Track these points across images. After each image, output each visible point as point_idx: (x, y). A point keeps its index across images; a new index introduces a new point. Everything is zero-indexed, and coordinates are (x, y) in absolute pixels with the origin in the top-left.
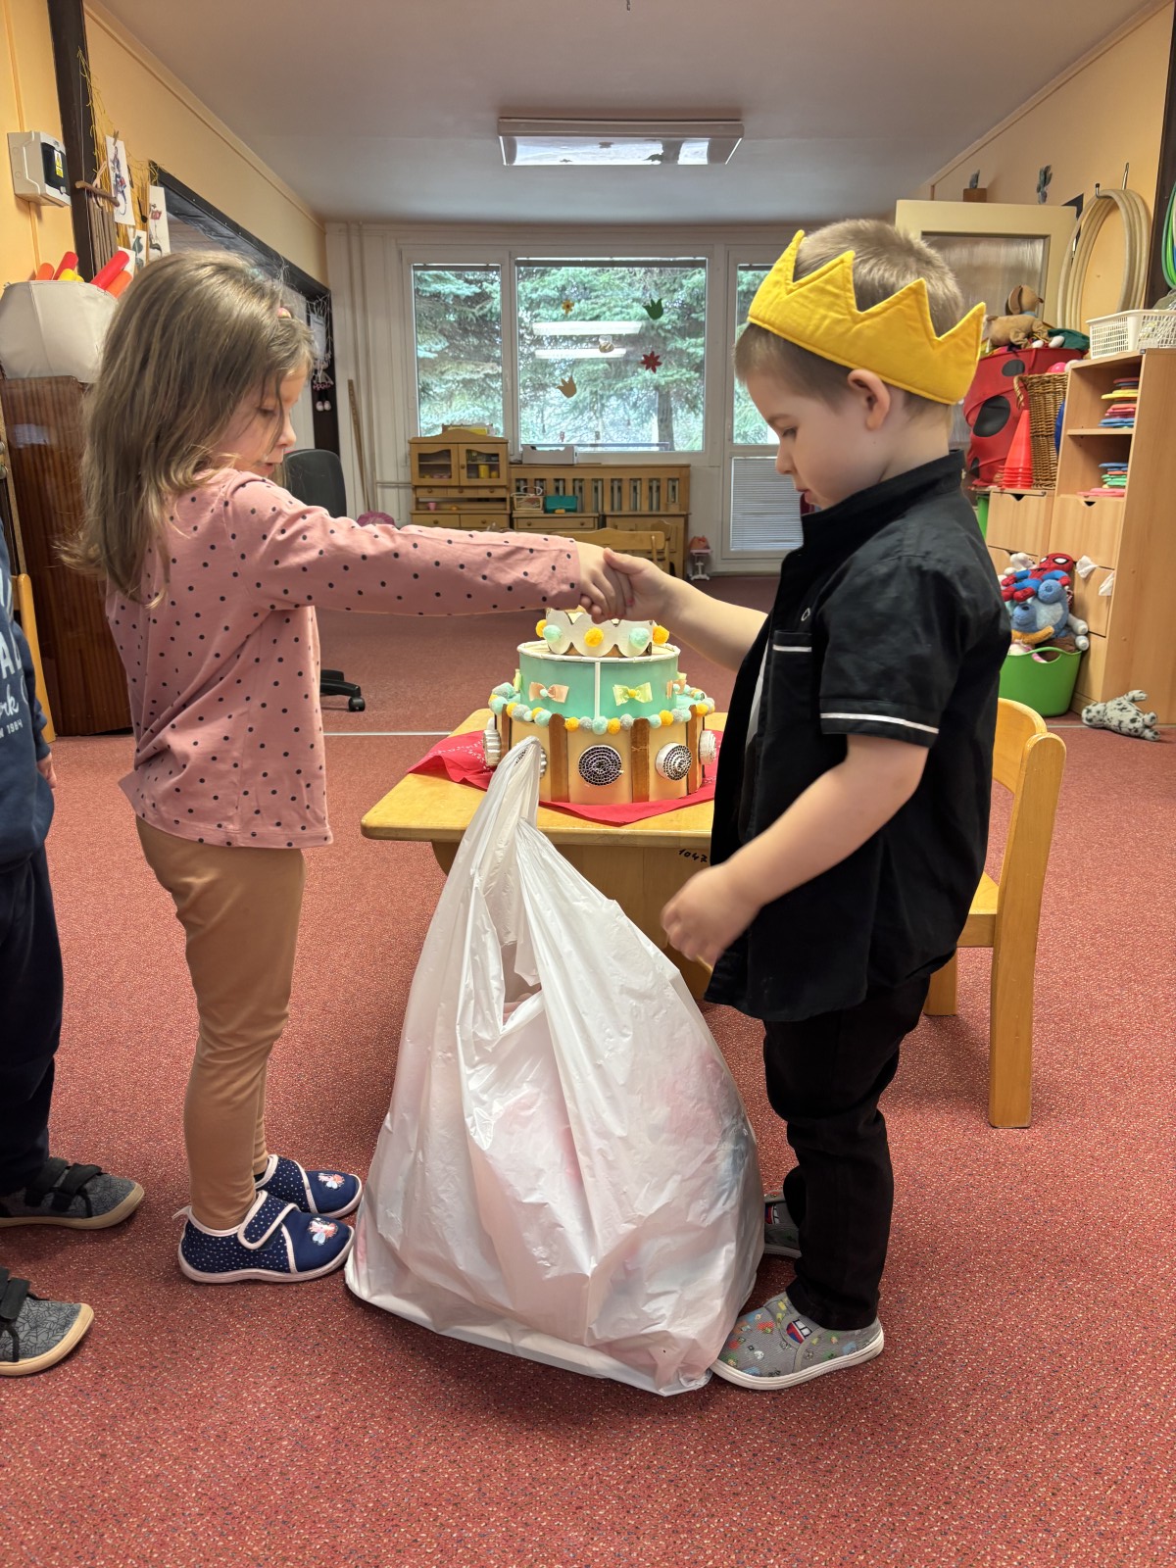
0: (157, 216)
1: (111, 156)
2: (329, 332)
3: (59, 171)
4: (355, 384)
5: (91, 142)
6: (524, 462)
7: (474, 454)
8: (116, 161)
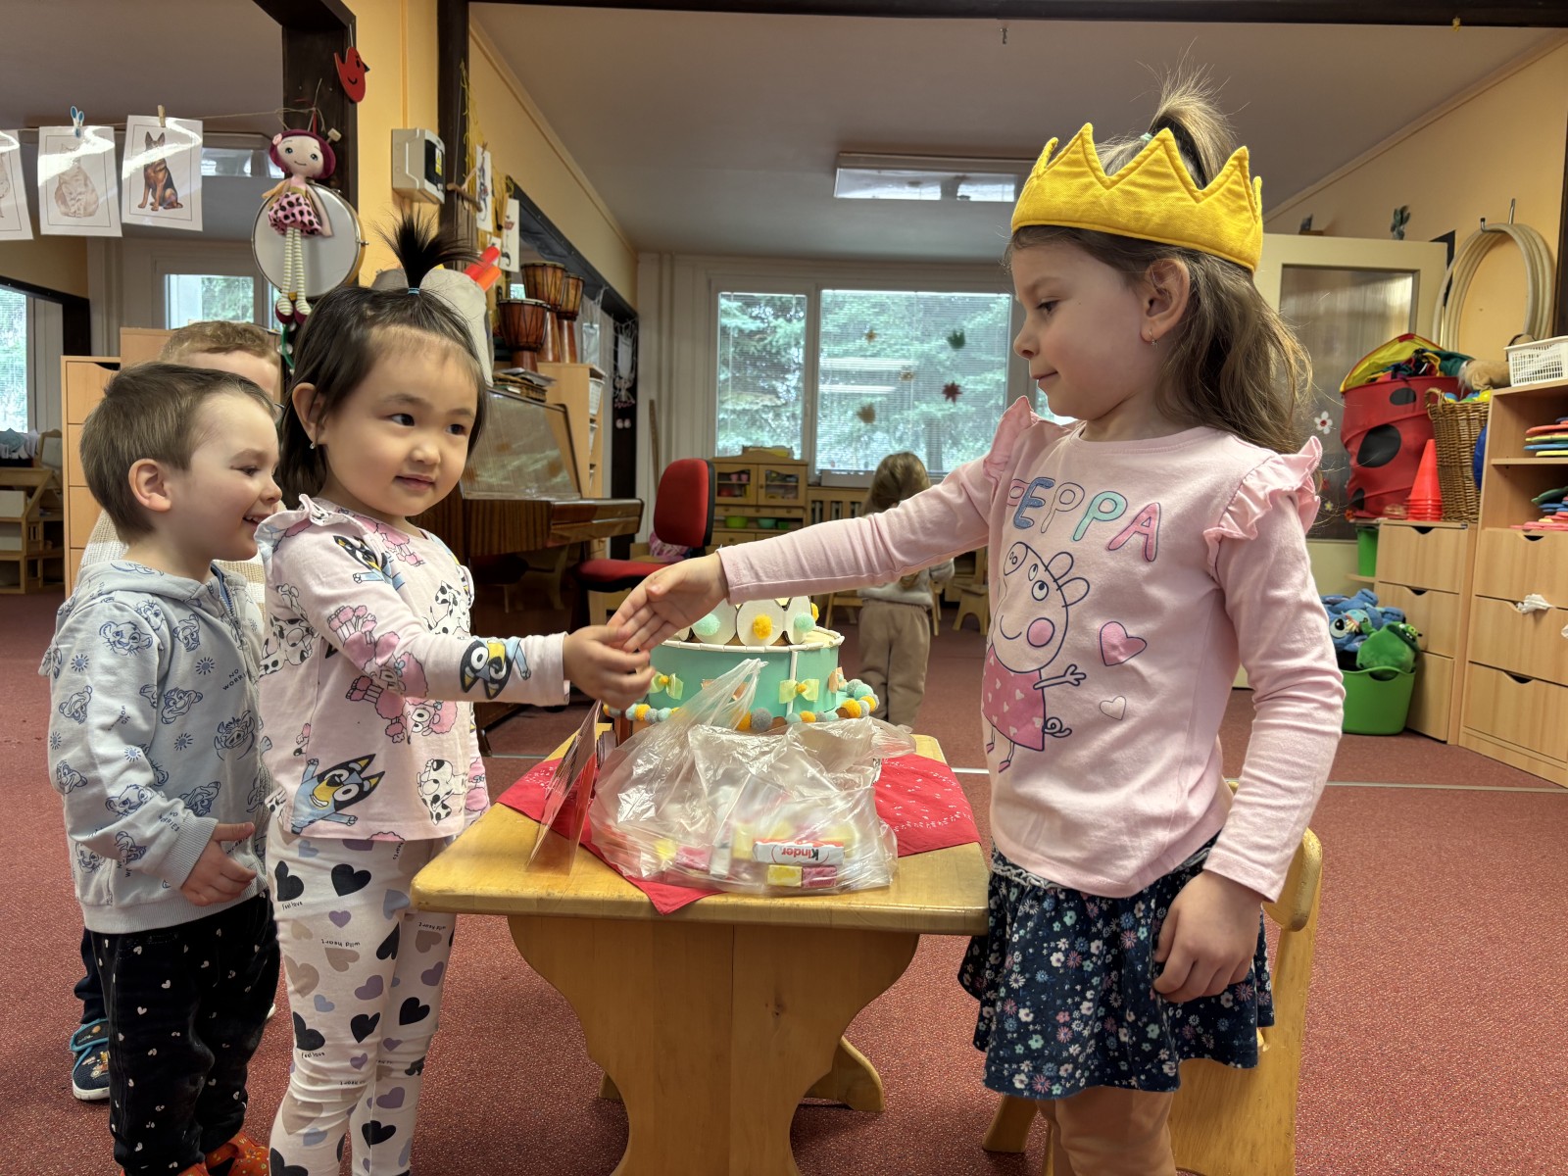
0: (510, 226)
1: (478, 165)
2: (635, 353)
3: (439, 168)
4: (656, 403)
5: (464, 149)
6: (823, 484)
7: (774, 475)
8: (482, 170)
